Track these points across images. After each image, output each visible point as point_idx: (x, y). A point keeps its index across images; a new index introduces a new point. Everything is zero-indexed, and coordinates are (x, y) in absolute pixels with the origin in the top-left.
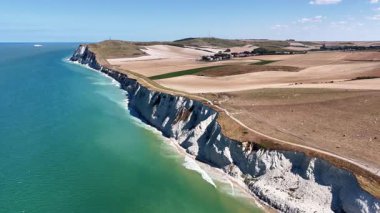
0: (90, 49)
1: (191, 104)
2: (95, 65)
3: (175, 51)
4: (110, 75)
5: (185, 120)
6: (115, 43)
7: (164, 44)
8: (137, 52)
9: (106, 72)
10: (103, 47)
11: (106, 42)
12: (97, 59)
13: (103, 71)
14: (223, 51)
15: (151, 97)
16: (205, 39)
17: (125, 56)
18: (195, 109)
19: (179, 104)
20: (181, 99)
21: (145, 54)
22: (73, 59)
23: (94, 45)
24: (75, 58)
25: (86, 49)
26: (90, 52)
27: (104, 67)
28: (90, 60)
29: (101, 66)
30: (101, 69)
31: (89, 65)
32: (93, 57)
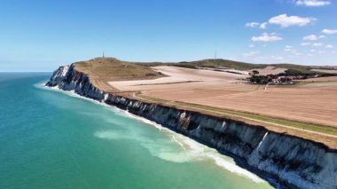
0: (77, 69)
2: (86, 89)
6: (112, 60)
7: (169, 64)
8: (147, 72)
10: (95, 66)
11: (98, 60)
12: (92, 81)
13: (108, 102)
17: (134, 77)
22: (50, 84)
23: (83, 64)
24: (53, 83)
25: (71, 68)
26: (78, 73)
27: (110, 95)
28: (78, 84)
29: (104, 93)
30: (106, 98)
31: (76, 92)
32: (84, 80)
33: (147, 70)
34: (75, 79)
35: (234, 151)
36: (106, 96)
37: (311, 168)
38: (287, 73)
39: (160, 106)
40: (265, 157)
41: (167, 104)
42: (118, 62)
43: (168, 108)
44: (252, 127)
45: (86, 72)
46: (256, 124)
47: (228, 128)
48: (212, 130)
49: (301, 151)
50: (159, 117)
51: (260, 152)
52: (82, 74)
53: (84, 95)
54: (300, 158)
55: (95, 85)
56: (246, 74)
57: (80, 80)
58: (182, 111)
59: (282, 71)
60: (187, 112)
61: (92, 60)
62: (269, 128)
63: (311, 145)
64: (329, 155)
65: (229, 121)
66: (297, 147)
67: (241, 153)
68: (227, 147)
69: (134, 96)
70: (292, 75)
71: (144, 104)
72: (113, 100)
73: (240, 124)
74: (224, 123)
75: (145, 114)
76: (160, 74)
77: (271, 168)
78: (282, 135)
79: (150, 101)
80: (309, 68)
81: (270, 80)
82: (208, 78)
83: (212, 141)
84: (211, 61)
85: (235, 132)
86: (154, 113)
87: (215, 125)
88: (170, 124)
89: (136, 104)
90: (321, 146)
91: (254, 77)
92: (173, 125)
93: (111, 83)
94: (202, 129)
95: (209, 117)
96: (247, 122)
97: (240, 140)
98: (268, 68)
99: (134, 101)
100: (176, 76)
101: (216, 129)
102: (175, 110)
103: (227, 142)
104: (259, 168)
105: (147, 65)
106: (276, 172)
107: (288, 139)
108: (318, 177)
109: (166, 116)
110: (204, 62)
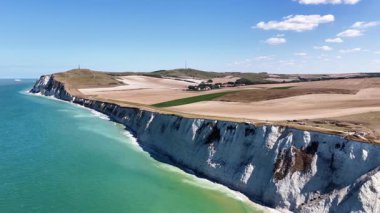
0: (56, 79)
1: (308, 139)
2: (63, 95)
3: (155, 82)
4: (87, 105)
5: (305, 168)
6: (86, 72)
7: (139, 74)
8: (112, 81)
9: (81, 103)
10: (72, 76)
11: (74, 71)
12: (66, 89)
13: (75, 102)
14: (205, 81)
15: (195, 128)
16: (181, 70)
17: (99, 85)
18: (322, 147)
19: (272, 139)
20: (275, 129)
21: (122, 83)
22: (33, 91)
23: (61, 75)
24: (37, 90)
25: (51, 79)
26: (56, 82)
27: (76, 97)
28: (57, 91)
29: (73, 96)
30: (73, 100)
31: (56, 96)
32: (61, 87)
33: (113, 79)
34: (54, 86)
45: (62, 82)
52: (59, 83)
55: (68, 91)
57: (58, 88)
59: (235, 80)
72: (77, 100)
76: (120, 83)
89: (88, 102)
93: (80, 90)
99: (88, 100)
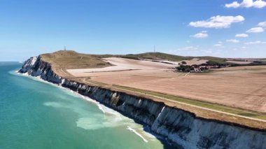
0: (43, 59)
2: (50, 76)
6: (72, 53)
8: (99, 62)
10: (58, 57)
11: (60, 53)
12: (54, 69)
13: (64, 85)
22: (22, 72)
23: (48, 55)
24: (24, 70)
25: (39, 59)
26: (43, 62)
27: (66, 80)
28: (43, 71)
29: (62, 78)
30: (62, 83)
31: (42, 77)
32: (48, 68)
33: (99, 61)
34: (41, 67)
35: (145, 121)
36: (63, 81)
37: (186, 130)
38: (208, 64)
39: (100, 88)
40: (161, 124)
41: (106, 87)
42: (76, 54)
43: (105, 90)
44: (157, 103)
45: (50, 62)
46: (159, 101)
47: (142, 104)
48: (132, 105)
49: (182, 119)
50: (99, 96)
51: (158, 121)
52: (46, 63)
53: (47, 80)
54: (181, 124)
55: (55, 72)
56: (176, 64)
57: (45, 69)
58: (114, 92)
59: (204, 62)
60: (118, 93)
61: (56, 53)
62: (166, 104)
63: (188, 114)
64: (196, 121)
65: (143, 99)
66: (181, 116)
67: (148, 122)
68: (140, 118)
69: (84, 81)
70: (211, 65)
71: (89, 86)
72: (67, 84)
73: (150, 101)
74: (140, 101)
75: (90, 94)
76: (108, 63)
77: (165, 132)
78: (173, 108)
79: (94, 85)
80: (225, 60)
81: (193, 69)
82: (146, 67)
83: (132, 114)
84: (151, 54)
85: (147, 107)
86: (95, 94)
87: (134, 102)
88: (105, 102)
89: (84, 87)
90: (193, 115)
91: (182, 66)
92: (108, 102)
93: (68, 70)
94: (126, 105)
95: (132, 96)
96: (154, 100)
97: (148, 112)
98: (194, 59)
99: (83, 84)
100: (121, 65)
101: (135, 105)
102: (109, 91)
103: (140, 114)
104: (157, 132)
105: (100, 57)
106: (167, 134)
107: (176, 111)
108: (188, 136)
109: (104, 95)
110: (146, 54)
